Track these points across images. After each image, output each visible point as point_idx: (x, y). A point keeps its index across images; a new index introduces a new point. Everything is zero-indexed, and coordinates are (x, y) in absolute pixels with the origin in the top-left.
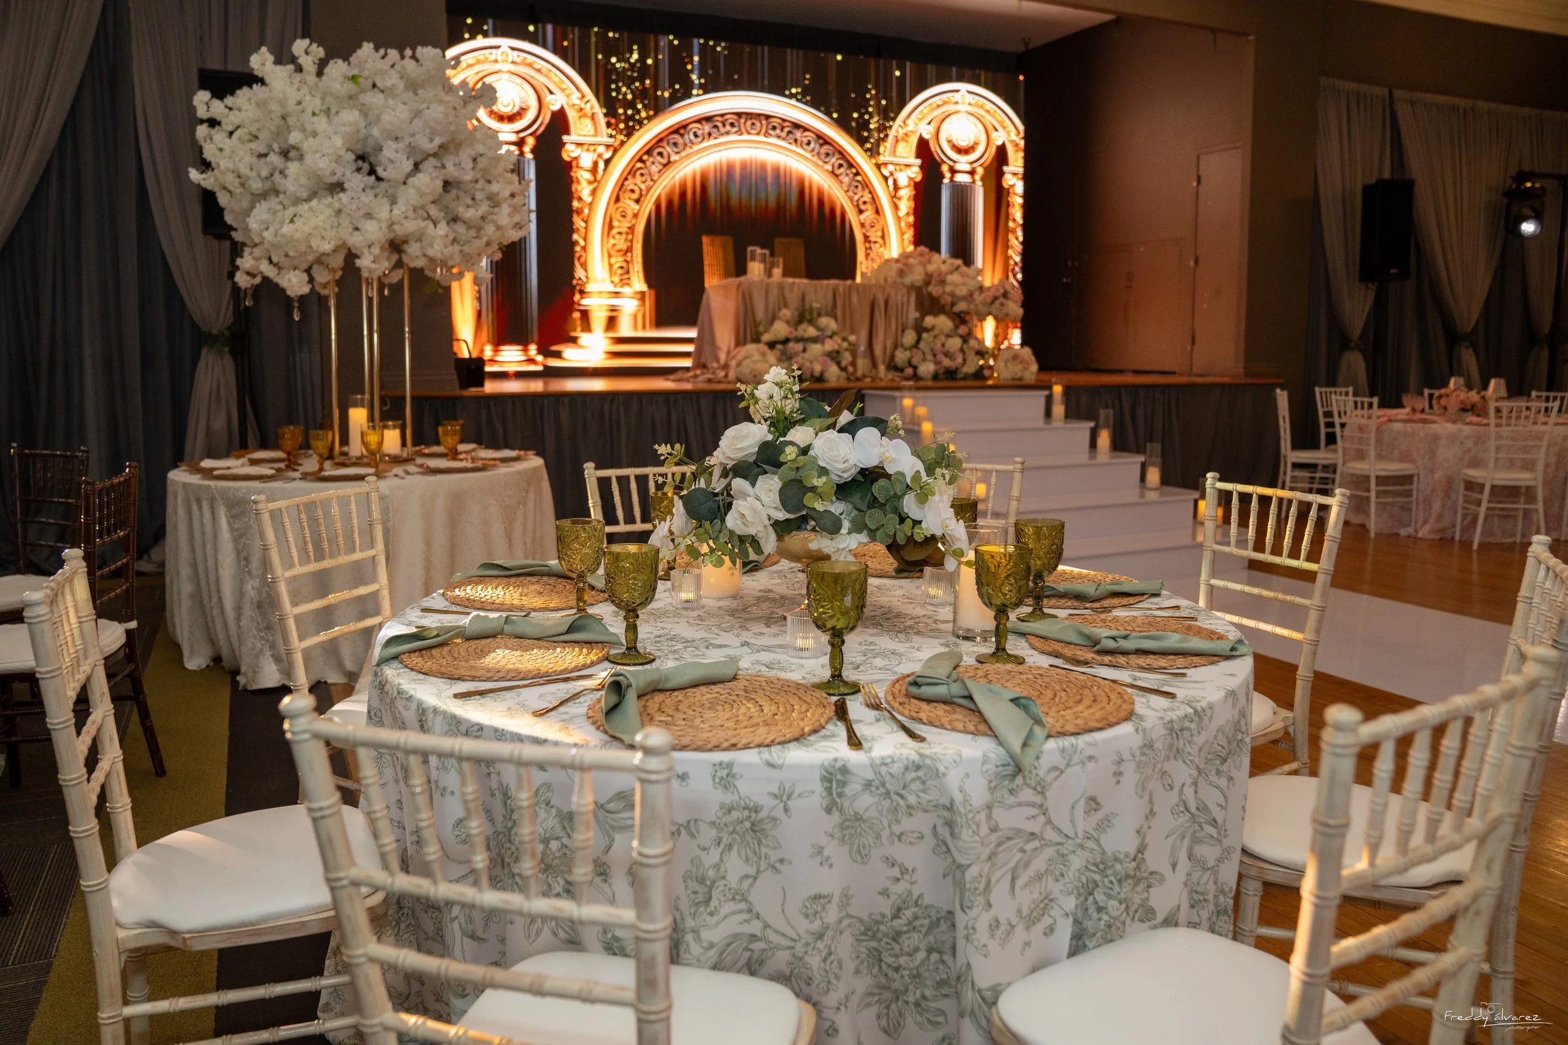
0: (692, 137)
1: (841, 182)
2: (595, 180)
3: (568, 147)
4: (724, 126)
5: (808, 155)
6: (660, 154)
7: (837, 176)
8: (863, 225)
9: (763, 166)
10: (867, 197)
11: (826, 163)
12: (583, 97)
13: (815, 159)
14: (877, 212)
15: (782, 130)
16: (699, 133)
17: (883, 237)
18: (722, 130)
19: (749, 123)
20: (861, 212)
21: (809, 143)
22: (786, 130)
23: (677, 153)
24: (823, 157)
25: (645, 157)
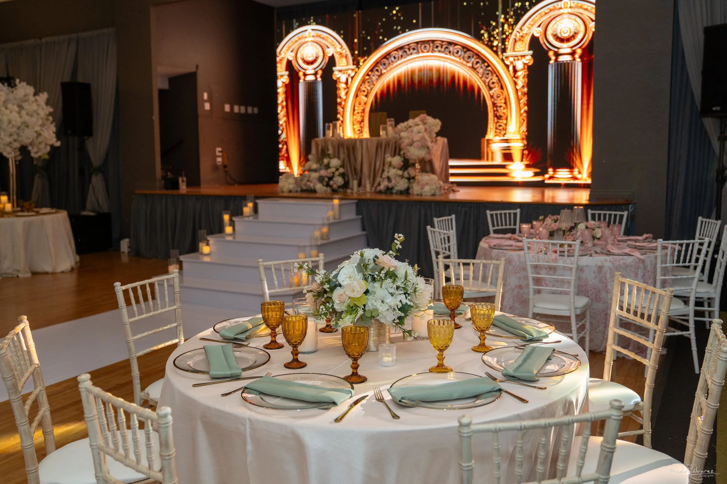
0: (393, 59)
1: (478, 72)
2: (347, 88)
3: (336, 73)
4: (409, 50)
5: (458, 59)
6: (377, 70)
7: (475, 69)
8: (492, 97)
9: (431, 70)
10: (495, 79)
11: (468, 62)
12: (342, 47)
13: (462, 61)
14: (502, 88)
15: (442, 47)
16: (397, 56)
17: (505, 103)
18: (408, 53)
19: (423, 46)
20: (491, 89)
21: (458, 52)
22: (444, 47)
23: (385, 69)
24: (466, 59)
25: (370, 73)
